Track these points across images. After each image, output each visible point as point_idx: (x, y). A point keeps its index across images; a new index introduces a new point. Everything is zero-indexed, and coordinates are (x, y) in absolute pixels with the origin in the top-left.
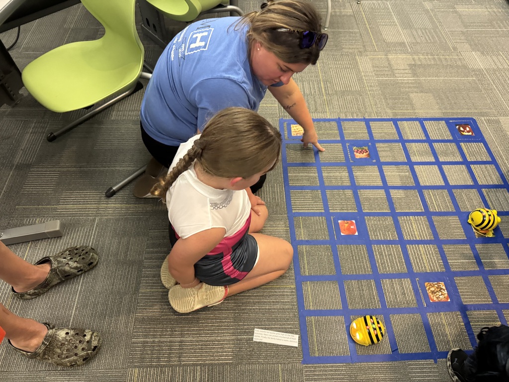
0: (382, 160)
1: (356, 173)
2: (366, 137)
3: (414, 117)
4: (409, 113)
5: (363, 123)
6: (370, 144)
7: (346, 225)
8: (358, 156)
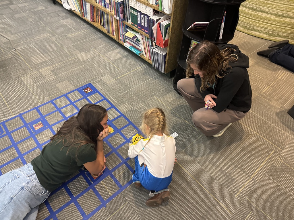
0: (51, 124)
1: (38, 138)
2: (39, 116)
3: (61, 95)
4: (58, 94)
5: (35, 110)
6: (42, 119)
8: (37, 128)
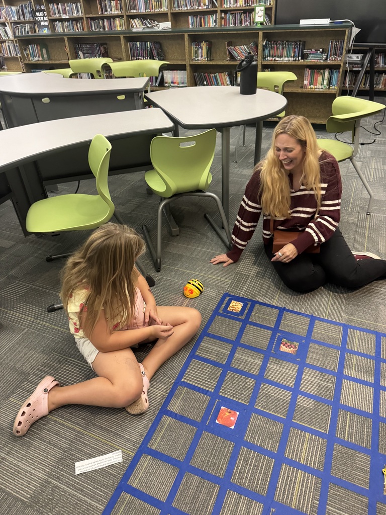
0: (308, 361)
1: (271, 364)
2: (304, 333)
3: (372, 329)
5: (308, 320)
6: (304, 341)
7: (227, 414)
8: (283, 348)
